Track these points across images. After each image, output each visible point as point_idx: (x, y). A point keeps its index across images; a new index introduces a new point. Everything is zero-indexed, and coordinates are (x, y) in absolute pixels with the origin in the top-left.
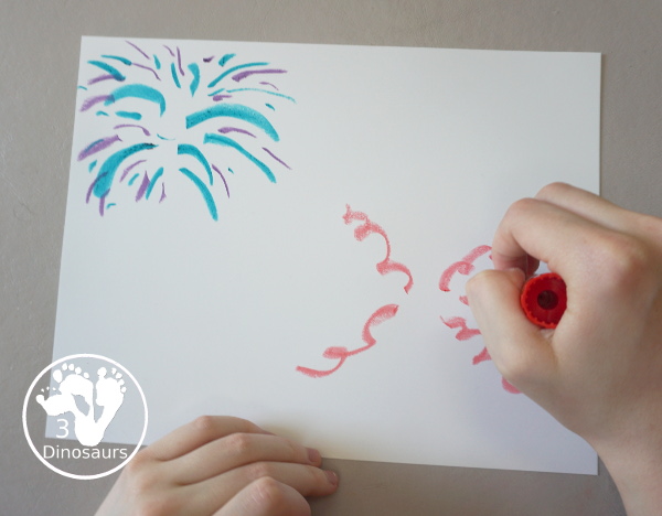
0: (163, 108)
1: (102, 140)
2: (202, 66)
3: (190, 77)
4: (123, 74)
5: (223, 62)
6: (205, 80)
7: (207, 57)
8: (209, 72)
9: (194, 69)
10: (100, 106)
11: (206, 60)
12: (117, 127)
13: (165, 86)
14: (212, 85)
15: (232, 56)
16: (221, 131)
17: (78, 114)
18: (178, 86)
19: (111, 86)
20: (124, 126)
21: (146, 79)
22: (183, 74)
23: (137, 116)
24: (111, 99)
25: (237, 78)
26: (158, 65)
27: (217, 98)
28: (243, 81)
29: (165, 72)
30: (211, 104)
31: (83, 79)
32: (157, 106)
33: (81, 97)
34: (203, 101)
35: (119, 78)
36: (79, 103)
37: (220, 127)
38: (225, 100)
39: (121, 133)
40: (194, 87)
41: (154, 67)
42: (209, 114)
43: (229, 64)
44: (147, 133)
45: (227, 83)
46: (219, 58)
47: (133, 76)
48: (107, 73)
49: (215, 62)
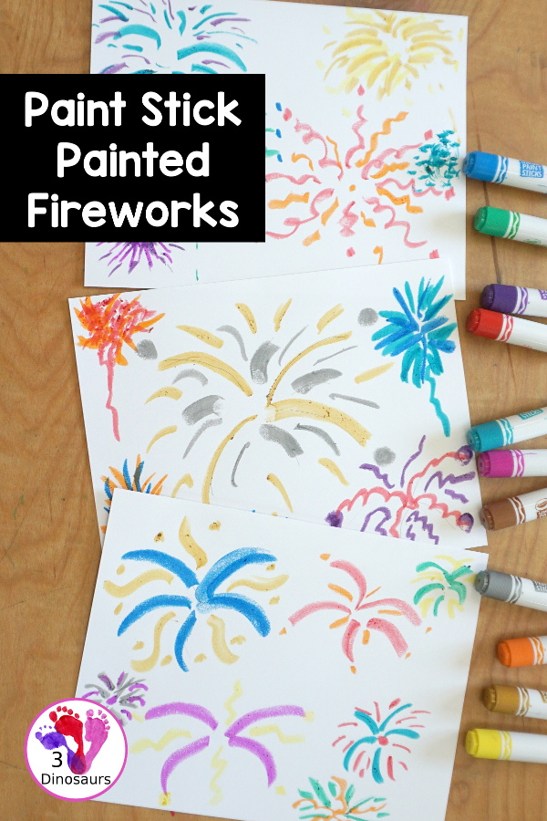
0: (159, 44)
1: (113, 66)
2: (187, 13)
3: (178, 21)
4: (127, 16)
5: (203, 11)
6: (190, 24)
7: (191, 7)
8: (193, 18)
9: (182, 15)
10: (110, 40)
11: (190, 9)
12: (124, 57)
13: (159, 26)
14: (195, 28)
15: (209, 7)
16: (203, 62)
17: (94, 46)
18: (170, 27)
19: (117, 25)
20: (129, 56)
21: (145, 21)
22: (173, 18)
23: (140, 49)
24: (118, 35)
25: (214, 24)
26: (154, 12)
27: (200, 38)
28: (218, 26)
29: (159, 16)
30: (195, 42)
31: (96, 19)
32: (154, 42)
33: (95, 33)
34: (189, 40)
35: (124, 19)
36: (94, 37)
37: (204, 59)
38: (205, 40)
39: (126, 60)
40: (182, 29)
41: (151, 12)
42: (194, 50)
43: (208, 13)
44: (148, 62)
45: (207, 27)
46: (200, 8)
47: (134, 18)
48: (114, 15)
49: (197, 11)
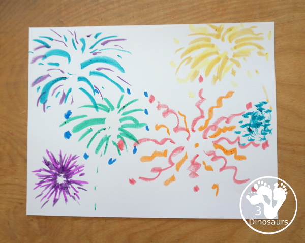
0: (69, 60)
1: (42, 77)
2: (86, 39)
3: (81, 44)
4: (50, 45)
5: (96, 37)
6: (88, 46)
7: (88, 35)
8: (90, 42)
9: (83, 40)
10: (40, 61)
11: (88, 36)
12: (48, 70)
13: (70, 49)
14: (92, 48)
15: (100, 33)
16: (97, 69)
17: (30, 65)
18: (76, 49)
19: (44, 51)
20: (51, 69)
21: (61, 47)
22: (78, 43)
23: (58, 64)
24: (45, 57)
25: (103, 44)
26: (66, 40)
27: (95, 54)
28: (106, 45)
29: (69, 43)
30: (92, 57)
31: (31, 48)
32: (67, 59)
33: (31, 57)
34: (88, 56)
35: (48, 47)
36: (30, 60)
37: (97, 68)
38: (98, 55)
39: (50, 73)
40: (83, 49)
41: (64, 40)
42: (91, 62)
43: (99, 38)
44: (62, 72)
45: (99, 47)
46: (94, 35)
47: (54, 45)
48: (42, 45)
49: (92, 37)
